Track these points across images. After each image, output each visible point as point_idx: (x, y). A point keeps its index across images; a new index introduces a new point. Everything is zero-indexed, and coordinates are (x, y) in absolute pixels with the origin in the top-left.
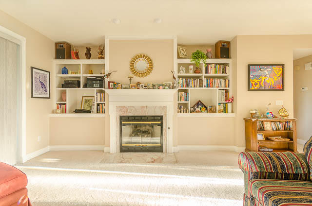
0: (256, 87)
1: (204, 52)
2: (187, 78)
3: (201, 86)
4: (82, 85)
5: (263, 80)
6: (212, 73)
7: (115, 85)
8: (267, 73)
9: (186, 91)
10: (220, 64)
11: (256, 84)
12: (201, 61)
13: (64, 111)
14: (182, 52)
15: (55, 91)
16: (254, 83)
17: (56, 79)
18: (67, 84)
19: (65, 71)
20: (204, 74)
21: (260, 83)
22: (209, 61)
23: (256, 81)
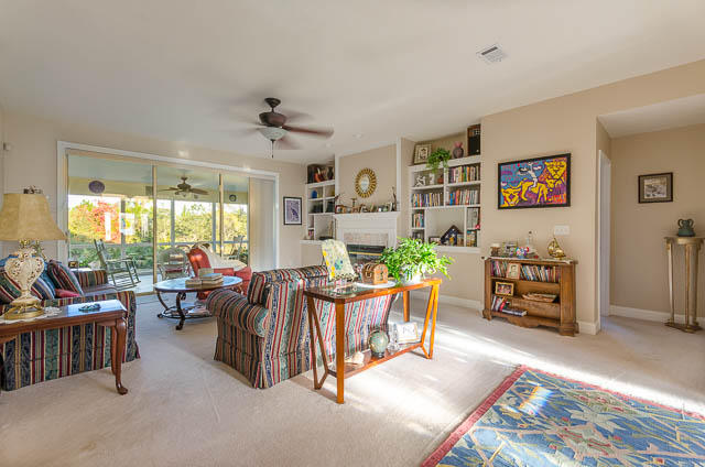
0: (512, 203)
1: (450, 147)
2: (423, 193)
3: (442, 204)
4: (324, 210)
5: (525, 189)
6: (458, 182)
7: (343, 209)
8: (533, 175)
9: (422, 212)
10: (469, 166)
11: (512, 197)
12: (441, 165)
14: (421, 153)
15: (306, 215)
16: (507, 195)
17: (307, 204)
18: (317, 209)
19: (314, 196)
20: (446, 185)
21: (520, 193)
22: (452, 163)
23: (511, 191)
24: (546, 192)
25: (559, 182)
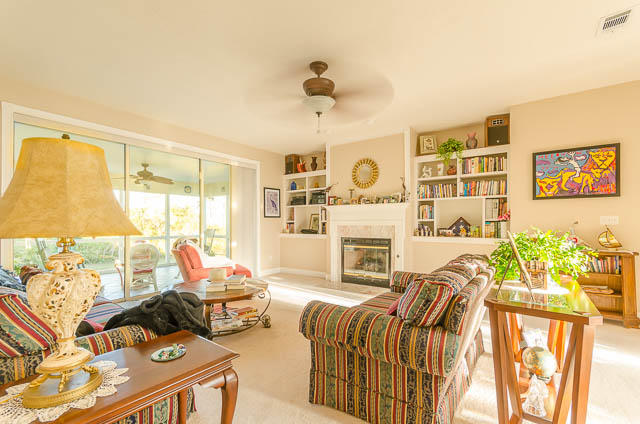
0: (550, 193)
1: (462, 138)
2: (431, 184)
3: (455, 195)
4: (307, 201)
5: (565, 179)
6: (474, 172)
7: (336, 200)
8: (576, 165)
9: (431, 204)
10: (487, 156)
11: (549, 187)
12: (454, 155)
13: (292, 232)
14: (427, 144)
15: (285, 208)
16: (544, 185)
17: (286, 195)
18: (297, 201)
19: (293, 187)
20: (459, 175)
21: (559, 183)
22: (466, 153)
23: (549, 181)
24: (591, 181)
25: (607, 172)
